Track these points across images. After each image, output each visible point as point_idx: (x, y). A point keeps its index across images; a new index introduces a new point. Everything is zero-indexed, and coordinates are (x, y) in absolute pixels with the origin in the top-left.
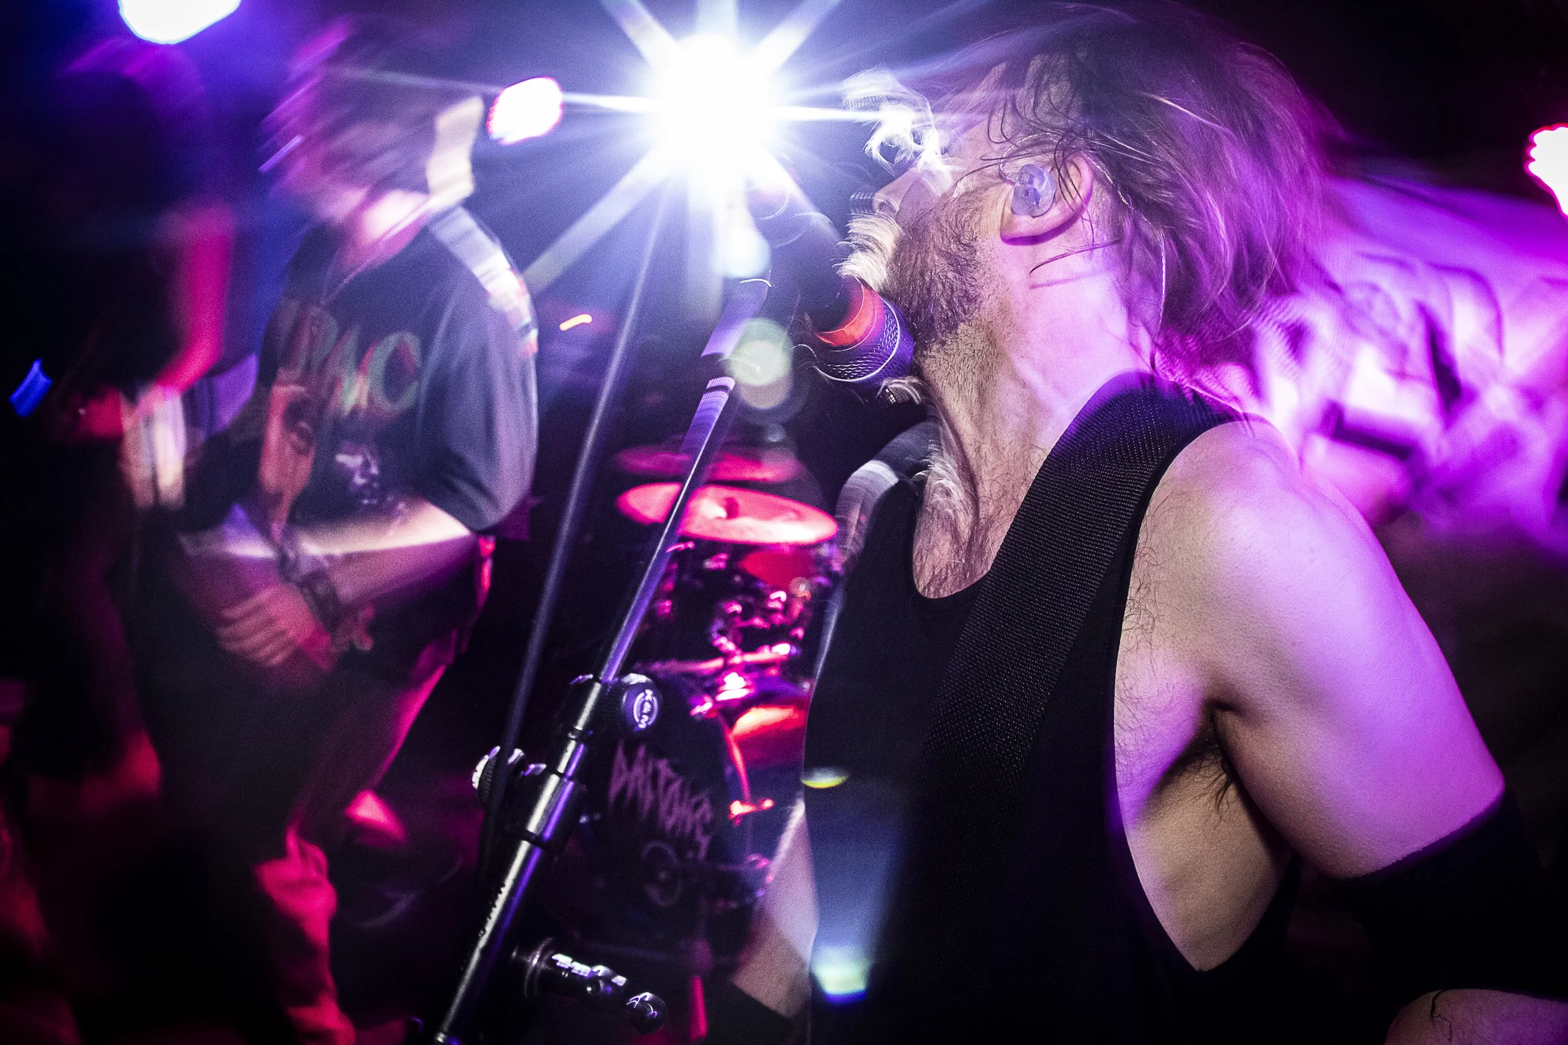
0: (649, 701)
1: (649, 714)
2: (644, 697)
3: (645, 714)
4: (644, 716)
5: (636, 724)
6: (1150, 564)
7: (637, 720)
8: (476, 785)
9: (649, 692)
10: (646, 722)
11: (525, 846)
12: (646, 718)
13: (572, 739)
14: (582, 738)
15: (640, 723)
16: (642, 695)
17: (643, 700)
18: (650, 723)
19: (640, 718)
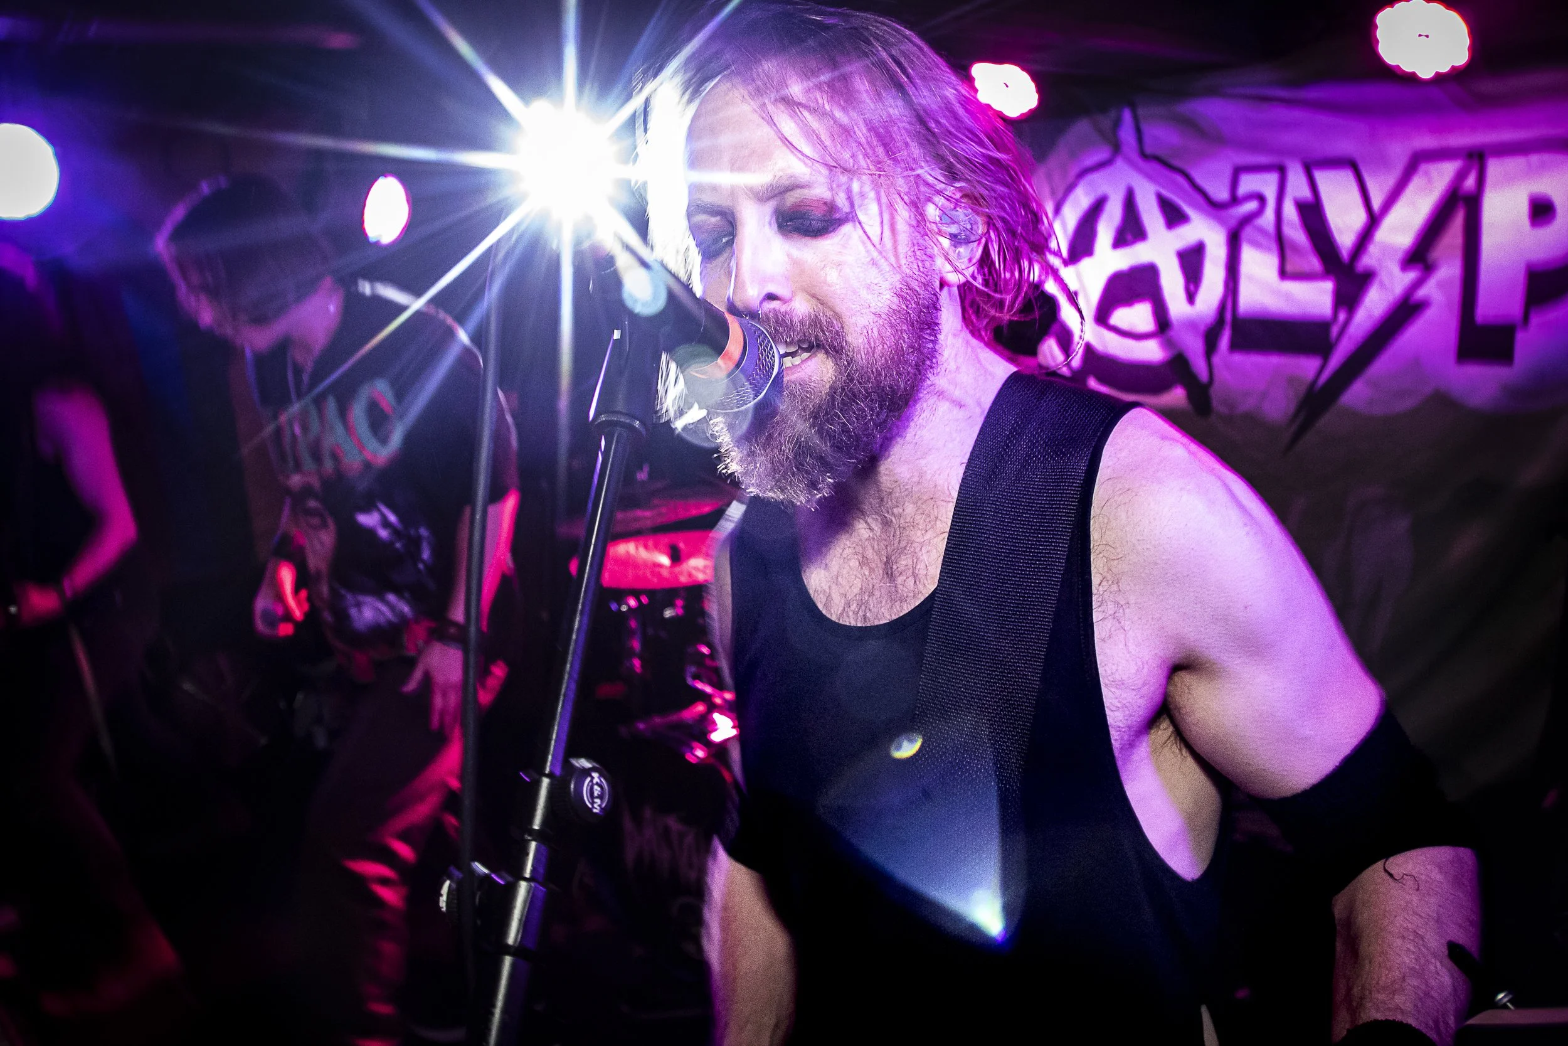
0: (597, 784)
1: (601, 797)
2: (591, 781)
3: (597, 797)
4: (596, 800)
5: (590, 810)
6: (1109, 560)
7: (590, 806)
8: (444, 909)
9: (595, 775)
10: (599, 806)
11: (508, 961)
12: (598, 801)
13: (530, 840)
14: (539, 836)
15: (593, 807)
16: (589, 779)
17: (590, 784)
18: (603, 806)
19: (593, 803)
